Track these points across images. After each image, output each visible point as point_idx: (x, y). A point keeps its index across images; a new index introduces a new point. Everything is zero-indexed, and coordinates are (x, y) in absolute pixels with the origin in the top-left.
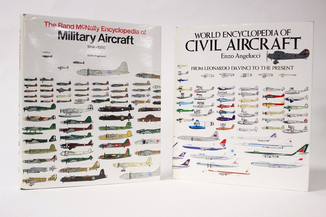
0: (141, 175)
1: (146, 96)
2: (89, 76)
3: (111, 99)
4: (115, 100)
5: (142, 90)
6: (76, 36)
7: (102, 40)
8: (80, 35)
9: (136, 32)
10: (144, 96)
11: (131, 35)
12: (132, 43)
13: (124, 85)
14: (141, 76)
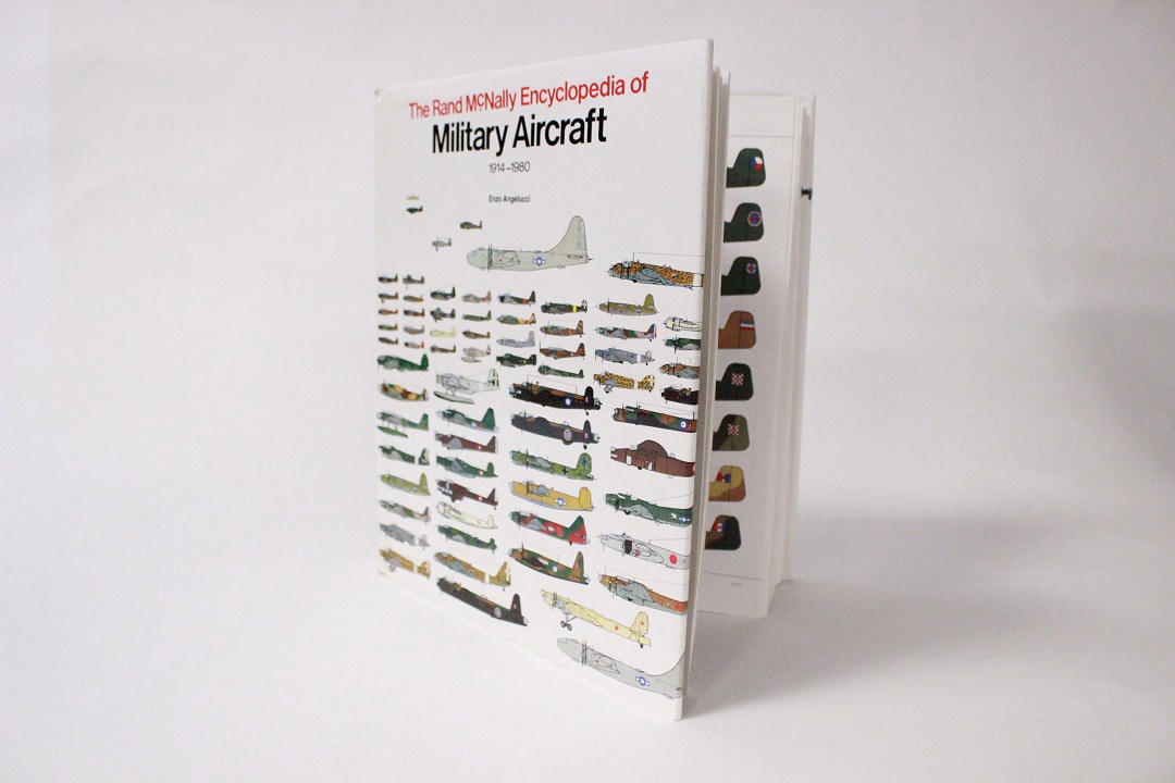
0: (614, 667)
1: (639, 358)
2: (493, 271)
3: (542, 360)
4: (550, 362)
5: (628, 334)
6: (465, 134)
7: (521, 138)
8: (474, 131)
9: (616, 86)
10: (631, 358)
11: (598, 103)
12: (602, 139)
13: (575, 309)
14: (626, 274)
